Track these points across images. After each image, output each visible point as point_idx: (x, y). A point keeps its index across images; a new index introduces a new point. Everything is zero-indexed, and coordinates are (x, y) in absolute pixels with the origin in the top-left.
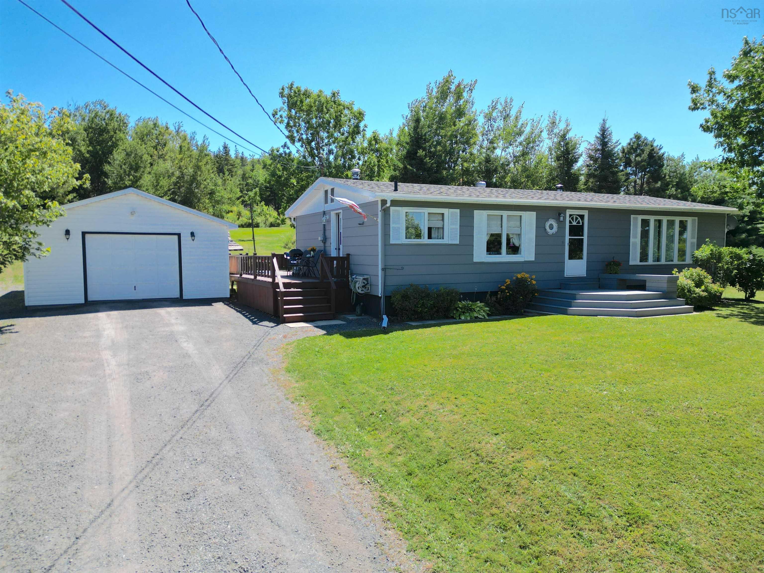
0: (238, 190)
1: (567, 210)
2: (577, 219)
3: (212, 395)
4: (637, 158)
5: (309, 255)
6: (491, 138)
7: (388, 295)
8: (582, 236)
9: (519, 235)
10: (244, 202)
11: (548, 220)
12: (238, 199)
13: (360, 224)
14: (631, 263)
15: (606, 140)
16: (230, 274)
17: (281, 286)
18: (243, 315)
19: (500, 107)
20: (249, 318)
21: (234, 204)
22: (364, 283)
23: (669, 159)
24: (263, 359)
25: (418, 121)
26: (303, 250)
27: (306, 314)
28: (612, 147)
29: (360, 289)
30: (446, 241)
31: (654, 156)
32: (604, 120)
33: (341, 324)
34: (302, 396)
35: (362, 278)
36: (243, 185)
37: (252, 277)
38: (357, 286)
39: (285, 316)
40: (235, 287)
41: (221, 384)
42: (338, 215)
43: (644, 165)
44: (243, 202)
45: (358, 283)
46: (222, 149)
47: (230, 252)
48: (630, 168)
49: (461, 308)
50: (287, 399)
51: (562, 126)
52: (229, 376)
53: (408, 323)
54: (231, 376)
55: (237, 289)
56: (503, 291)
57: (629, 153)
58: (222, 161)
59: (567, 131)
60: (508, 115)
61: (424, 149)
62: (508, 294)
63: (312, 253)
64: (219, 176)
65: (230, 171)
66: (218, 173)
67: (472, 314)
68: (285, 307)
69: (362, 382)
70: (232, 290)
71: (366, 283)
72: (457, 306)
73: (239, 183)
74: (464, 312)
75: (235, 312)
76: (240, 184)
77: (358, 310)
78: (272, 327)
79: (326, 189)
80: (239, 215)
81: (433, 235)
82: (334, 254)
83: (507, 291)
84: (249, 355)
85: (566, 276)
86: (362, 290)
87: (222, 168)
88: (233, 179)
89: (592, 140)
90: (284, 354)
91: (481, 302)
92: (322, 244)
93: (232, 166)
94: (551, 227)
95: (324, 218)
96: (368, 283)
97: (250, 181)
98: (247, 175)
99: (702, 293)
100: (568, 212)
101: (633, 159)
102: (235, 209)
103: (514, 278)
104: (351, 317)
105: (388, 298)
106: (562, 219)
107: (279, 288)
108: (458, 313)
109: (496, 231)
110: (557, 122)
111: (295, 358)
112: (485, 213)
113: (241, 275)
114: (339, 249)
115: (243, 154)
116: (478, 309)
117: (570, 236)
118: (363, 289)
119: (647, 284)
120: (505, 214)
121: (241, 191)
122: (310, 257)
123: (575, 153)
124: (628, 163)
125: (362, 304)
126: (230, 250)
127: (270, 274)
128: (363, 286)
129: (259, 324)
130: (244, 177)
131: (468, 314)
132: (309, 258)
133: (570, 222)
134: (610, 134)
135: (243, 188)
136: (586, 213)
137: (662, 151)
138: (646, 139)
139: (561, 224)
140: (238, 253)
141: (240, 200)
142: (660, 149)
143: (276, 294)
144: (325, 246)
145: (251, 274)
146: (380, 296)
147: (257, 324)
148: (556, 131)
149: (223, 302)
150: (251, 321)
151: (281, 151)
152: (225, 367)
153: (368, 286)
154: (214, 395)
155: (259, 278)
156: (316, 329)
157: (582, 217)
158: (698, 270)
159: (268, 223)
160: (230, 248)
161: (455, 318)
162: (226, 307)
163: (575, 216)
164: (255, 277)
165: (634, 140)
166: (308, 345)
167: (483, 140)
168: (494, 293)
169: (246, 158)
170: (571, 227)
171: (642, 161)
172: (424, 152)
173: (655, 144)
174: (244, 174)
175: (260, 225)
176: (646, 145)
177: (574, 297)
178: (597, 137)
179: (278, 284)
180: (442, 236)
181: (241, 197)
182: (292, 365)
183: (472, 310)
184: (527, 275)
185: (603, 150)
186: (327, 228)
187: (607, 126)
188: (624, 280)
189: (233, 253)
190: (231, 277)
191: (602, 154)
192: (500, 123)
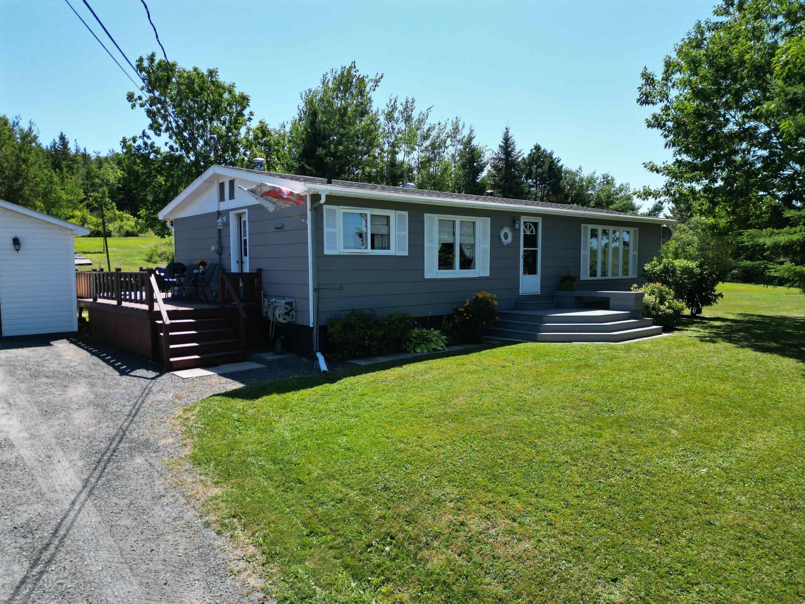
0: (81, 191)
1: (522, 217)
2: (530, 227)
3: (56, 531)
4: (538, 170)
5: (196, 271)
6: (392, 140)
7: (323, 323)
8: (536, 247)
9: (473, 246)
10: (90, 205)
11: (502, 228)
12: (81, 202)
13: (276, 228)
14: (582, 278)
15: (510, 149)
16: (78, 297)
17: (165, 315)
18: (103, 359)
19: (400, 108)
20: (112, 365)
21: (75, 208)
22: (287, 309)
23: (567, 172)
24: (148, 440)
25: (314, 114)
26: (185, 263)
27: (204, 356)
28: (515, 157)
29: (282, 317)
30: (392, 252)
31: (554, 169)
32: (506, 129)
33: (258, 369)
34: (234, 517)
35: (283, 302)
36: (87, 184)
37: (114, 302)
38: (277, 313)
39: (172, 360)
40: (85, 315)
41: (73, 503)
42: (239, 216)
43: (545, 177)
44: (88, 206)
45: (278, 309)
46: (57, 140)
47: (77, 267)
48: (530, 180)
49: (415, 338)
50: (207, 525)
51: (465, 133)
52: (87, 481)
53: (353, 361)
54: (93, 480)
55: (90, 316)
56: (460, 314)
57: (530, 164)
58: (58, 154)
59: (470, 139)
60: (409, 116)
61: (324, 147)
62: (468, 318)
63: (201, 267)
64: (56, 172)
65: (70, 168)
66: (54, 169)
67: (428, 345)
68: (171, 347)
69: (331, 477)
70: (81, 319)
71: (289, 308)
72: (409, 336)
73: (82, 182)
74: (419, 344)
75: (89, 355)
76: (83, 184)
77: (278, 346)
78: (152, 379)
79: (221, 181)
80: (84, 221)
81: (376, 245)
82: (234, 268)
83: (465, 314)
84: (121, 433)
85: (520, 294)
86: (284, 319)
87: (59, 162)
88: (74, 178)
89: (496, 149)
90: (184, 429)
91: (435, 329)
92: (217, 256)
93: (72, 161)
94: (506, 237)
95: (220, 220)
96: (292, 309)
97: (97, 180)
98: (93, 174)
99: (668, 311)
100: (523, 219)
101: (534, 171)
102: (77, 213)
103: (474, 297)
104: (270, 357)
105: (322, 329)
106: (517, 226)
107: (161, 319)
108: (413, 345)
109: (448, 239)
110: (460, 128)
111: (204, 436)
112: (436, 217)
113: (95, 299)
114: (242, 262)
115: (85, 151)
116: (435, 338)
117: (524, 247)
118: (286, 317)
119: (611, 303)
120: (458, 219)
121: (85, 193)
122: (199, 273)
123: (480, 161)
124: (529, 176)
125: (282, 337)
126: (76, 265)
127: (144, 297)
128: (286, 314)
129: (131, 374)
130: (89, 176)
131: (423, 346)
132: (197, 274)
133: (524, 232)
134: (513, 143)
135: (87, 189)
136: (539, 220)
137: (560, 164)
138: (545, 151)
139: (516, 232)
140: (89, 268)
141: (84, 203)
142: (558, 161)
143: (156, 329)
144: (220, 259)
145: (113, 299)
146: (311, 326)
147: (127, 374)
148: (459, 137)
149: (68, 339)
150: (117, 369)
151: (140, 142)
152: (80, 463)
153: (293, 313)
154: (62, 532)
155: (124, 304)
156: (224, 380)
157: (535, 225)
158: (658, 285)
159: (123, 232)
160: (77, 262)
161: (409, 352)
162: (73, 346)
163: (528, 224)
164: (119, 303)
165: (534, 151)
166: (219, 410)
167: (384, 143)
168: (450, 317)
169: (89, 155)
170: (525, 236)
171: (543, 173)
172: (324, 151)
173: (554, 157)
174: (88, 173)
175: (113, 233)
176: (546, 156)
177: (541, 320)
178: (500, 146)
179: (159, 313)
180: (387, 245)
181: (85, 199)
182: (202, 449)
183: (428, 341)
184: (488, 295)
185: (506, 160)
186: (223, 234)
187: (510, 134)
188: (580, 298)
189: (81, 269)
190: (79, 302)
191: (506, 164)
192: (402, 126)
